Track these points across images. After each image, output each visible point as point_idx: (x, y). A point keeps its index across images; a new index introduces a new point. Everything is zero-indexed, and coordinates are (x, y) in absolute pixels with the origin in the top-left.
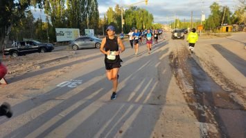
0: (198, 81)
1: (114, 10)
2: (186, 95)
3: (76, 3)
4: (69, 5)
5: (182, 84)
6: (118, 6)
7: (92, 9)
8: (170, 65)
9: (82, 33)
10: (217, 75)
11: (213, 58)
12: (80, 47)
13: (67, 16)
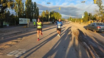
6: (47, 11)
7: (36, 11)
9: (31, 21)
13: (25, 13)
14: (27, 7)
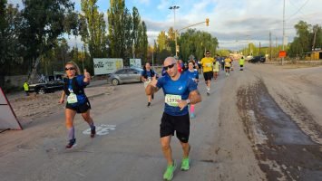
0: (276, 129)
1: (166, 34)
2: (256, 148)
3: (119, 28)
4: (111, 31)
5: (252, 132)
6: (171, 29)
7: (140, 34)
8: (237, 104)
9: (127, 63)
10: (304, 120)
11: (299, 95)
12: (121, 81)
13: (108, 43)
14: (113, 24)
